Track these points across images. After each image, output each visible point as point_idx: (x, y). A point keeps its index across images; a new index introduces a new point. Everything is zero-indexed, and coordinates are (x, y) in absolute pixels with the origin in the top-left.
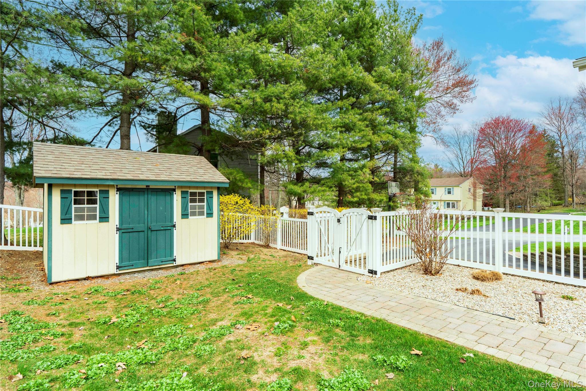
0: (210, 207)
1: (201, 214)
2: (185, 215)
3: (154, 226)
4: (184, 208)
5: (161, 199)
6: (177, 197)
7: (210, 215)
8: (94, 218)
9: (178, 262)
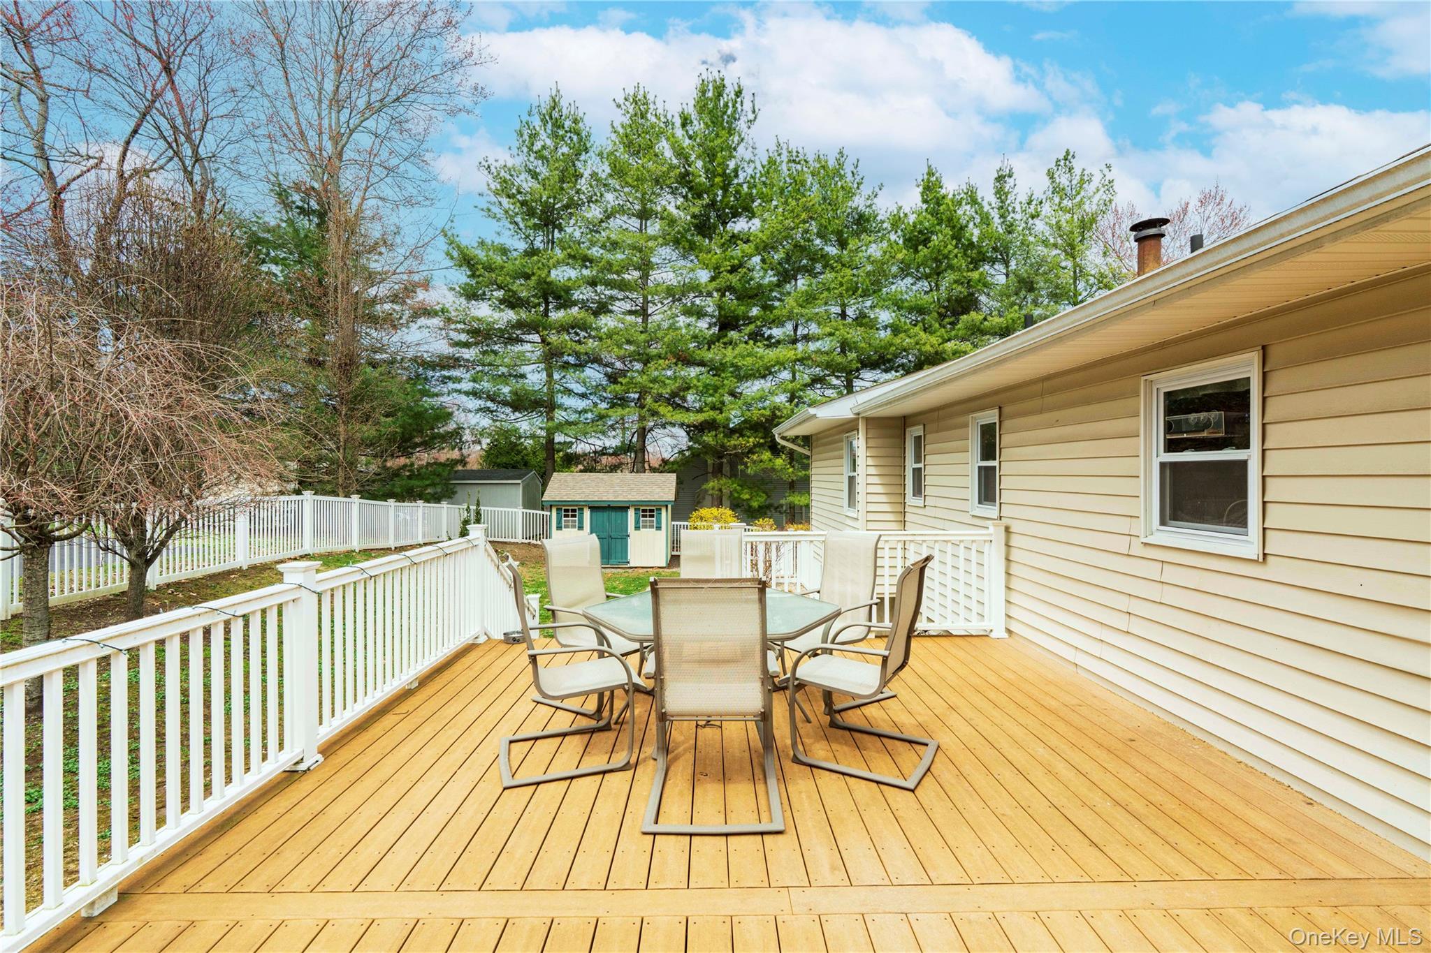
0: (659, 522)
1: (652, 527)
2: (637, 528)
3: (614, 535)
4: (637, 522)
5: (619, 514)
6: (631, 513)
7: (659, 528)
8: (574, 527)
9: (631, 565)
